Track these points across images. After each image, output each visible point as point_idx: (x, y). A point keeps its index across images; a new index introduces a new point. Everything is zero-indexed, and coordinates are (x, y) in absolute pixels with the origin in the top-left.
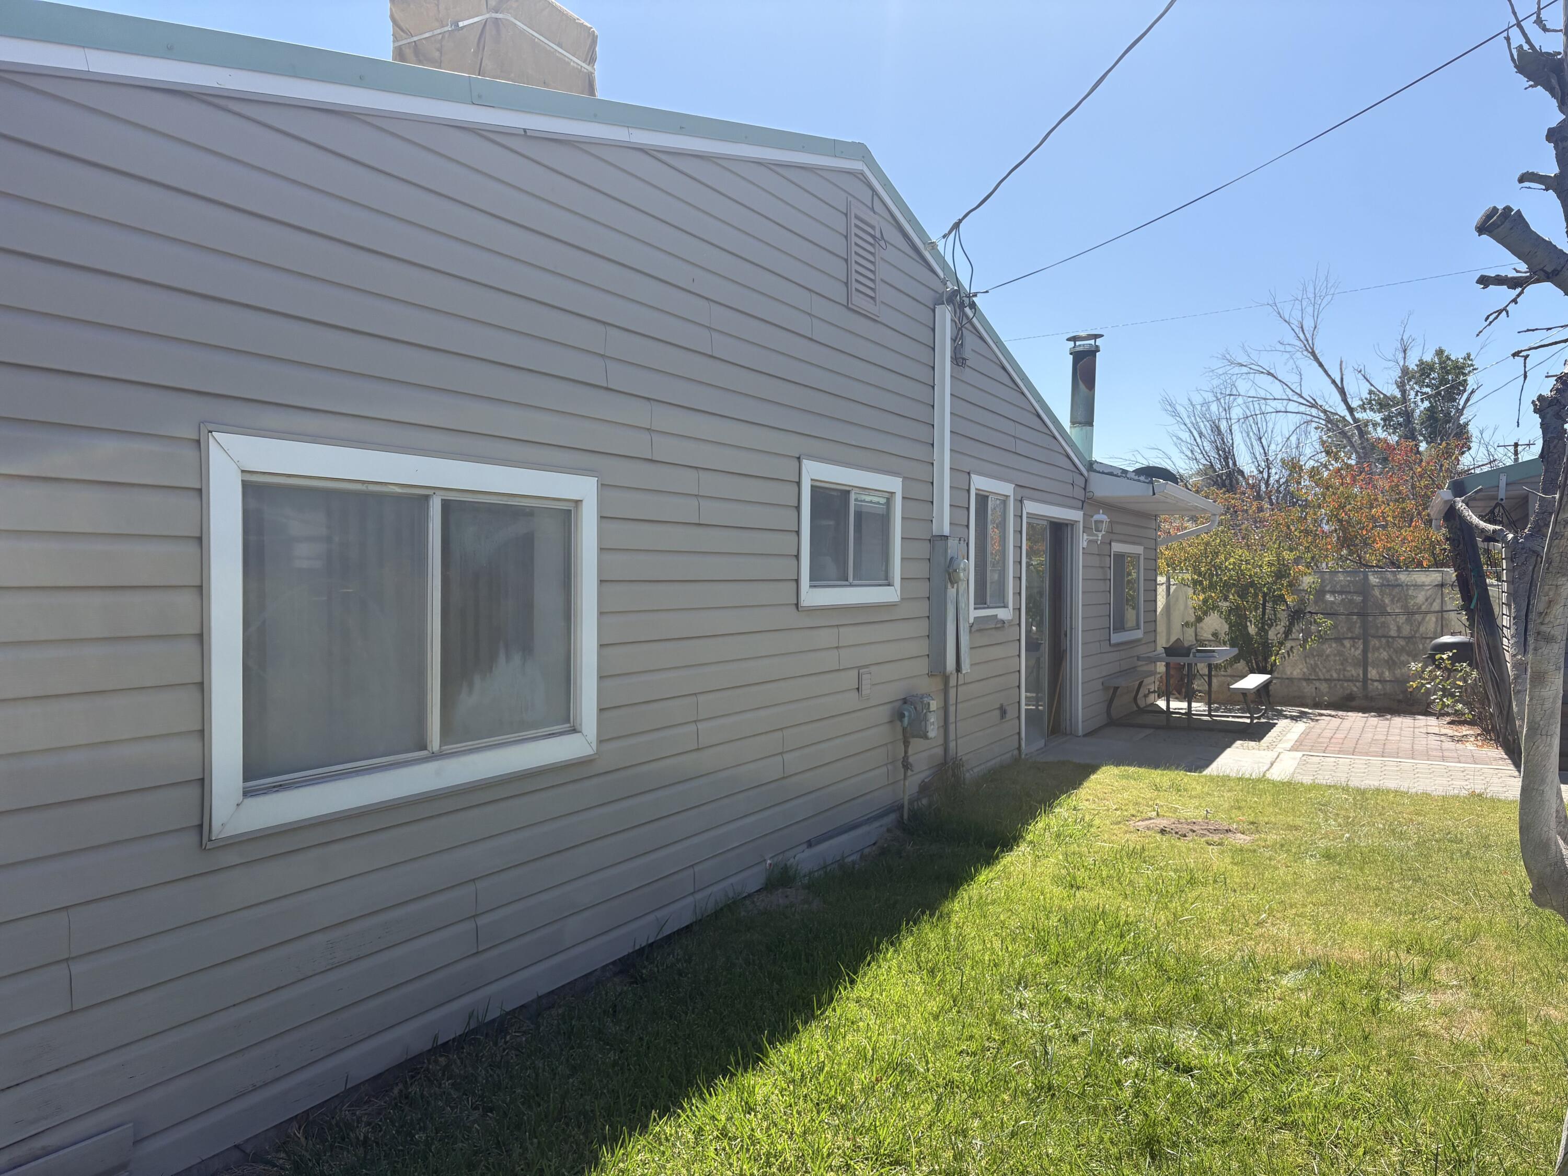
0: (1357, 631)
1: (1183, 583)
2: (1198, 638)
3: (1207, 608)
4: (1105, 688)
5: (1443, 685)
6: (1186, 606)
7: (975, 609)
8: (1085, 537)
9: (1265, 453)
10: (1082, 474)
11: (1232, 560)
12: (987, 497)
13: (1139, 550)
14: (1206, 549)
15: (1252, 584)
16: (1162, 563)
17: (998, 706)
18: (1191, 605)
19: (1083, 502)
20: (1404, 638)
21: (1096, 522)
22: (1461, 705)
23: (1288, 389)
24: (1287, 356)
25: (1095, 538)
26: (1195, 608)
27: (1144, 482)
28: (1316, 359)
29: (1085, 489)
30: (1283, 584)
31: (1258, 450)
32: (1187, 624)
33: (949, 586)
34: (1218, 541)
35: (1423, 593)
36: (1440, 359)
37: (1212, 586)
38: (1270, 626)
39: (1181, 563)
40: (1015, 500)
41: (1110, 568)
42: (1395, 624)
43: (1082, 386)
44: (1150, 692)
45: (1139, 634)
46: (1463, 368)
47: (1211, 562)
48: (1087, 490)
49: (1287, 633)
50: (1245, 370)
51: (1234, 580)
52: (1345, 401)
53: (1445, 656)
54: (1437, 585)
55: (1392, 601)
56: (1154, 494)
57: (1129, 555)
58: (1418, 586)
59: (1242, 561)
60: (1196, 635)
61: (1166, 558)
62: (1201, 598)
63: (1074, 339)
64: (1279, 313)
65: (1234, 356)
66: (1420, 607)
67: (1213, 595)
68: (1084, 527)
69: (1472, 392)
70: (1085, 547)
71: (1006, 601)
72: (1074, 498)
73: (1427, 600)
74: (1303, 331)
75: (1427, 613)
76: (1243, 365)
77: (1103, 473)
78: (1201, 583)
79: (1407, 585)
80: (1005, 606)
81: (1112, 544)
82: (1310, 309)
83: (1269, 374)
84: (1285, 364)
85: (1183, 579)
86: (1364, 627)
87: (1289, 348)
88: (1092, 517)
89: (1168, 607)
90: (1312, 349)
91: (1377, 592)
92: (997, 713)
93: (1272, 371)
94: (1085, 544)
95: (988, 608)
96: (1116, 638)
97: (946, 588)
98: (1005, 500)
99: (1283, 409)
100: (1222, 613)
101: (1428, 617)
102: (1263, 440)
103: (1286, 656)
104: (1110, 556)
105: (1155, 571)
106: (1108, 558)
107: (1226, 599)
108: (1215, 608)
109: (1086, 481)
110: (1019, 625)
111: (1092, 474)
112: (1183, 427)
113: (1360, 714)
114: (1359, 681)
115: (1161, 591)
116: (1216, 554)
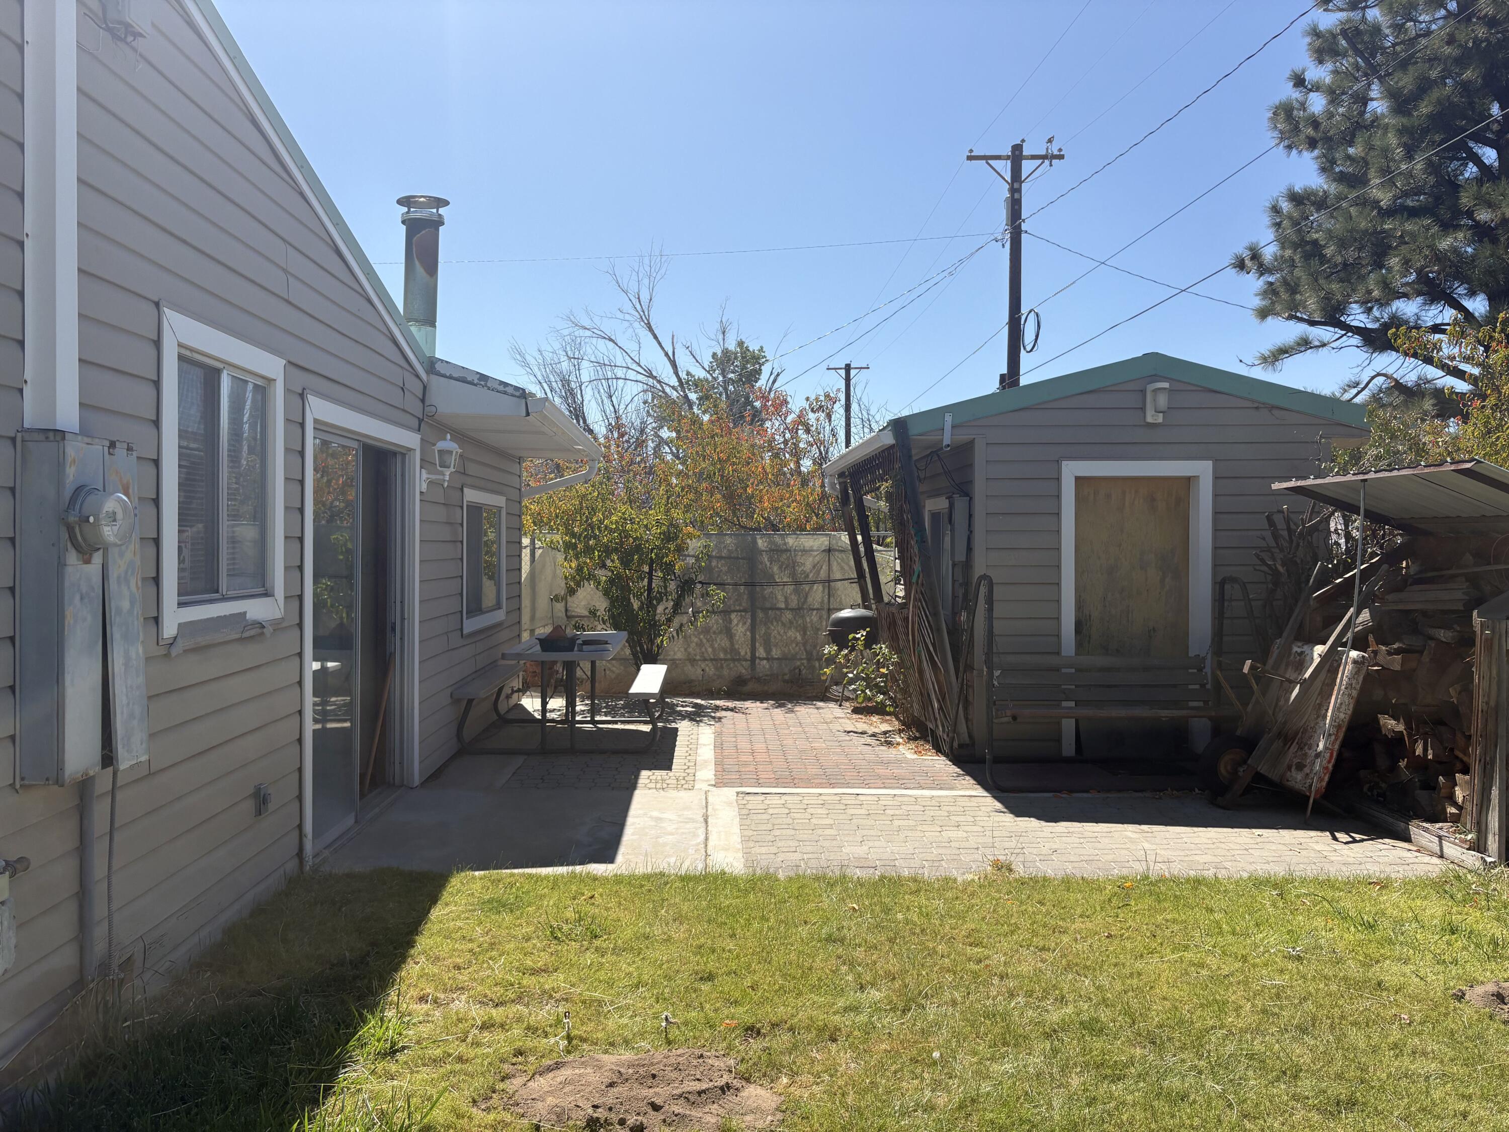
0: (745, 604)
1: (552, 546)
2: (569, 614)
3: (580, 578)
4: (455, 701)
5: (866, 674)
6: (554, 576)
7: (181, 604)
8: (425, 475)
9: (615, 412)
10: (417, 376)
11: (614, 518)
12: (218, 372)
13: (499, 501)
14: (581, 503)
15: (638, 549)
16: (527, 520)
17: (251, 790)
18: (561, 575)
19: (420, 421)
20: (792, 610)
21: (441, 452)
22: (882, 696)
23: (627, 357)
24: (626, 324)
25: (441, 477)
26: (566, 578)
27: (512, 395)
28: (650, 329)
29: (423, 401)
30: (670, 549)
31: (609, 409)
32: (556, 599)
33: (72, 557)
34: (596, 494)
35: (811, 559)
36: (741, 349)
37: (588, 550)
38: (660, 600)
39: (550, 520)
40: (288, 391)
41: (462, 525)
42: (783, 595)
43: (419, 269)
44: (513, 692)
45: (500, 615)
46: (759, 358)
47: (587, 520)
48: (427, 403)
49: (677, 606)
50: (588, 333)
51: (616, 543)
52: (676, 373)
53: (858, 636)
54: (824, 551)
55: (780, 567)
56: (528, 414)
57: (489, 508)
58: (805, 551)
59: (625, 519)
60: (566, 610)
61: (532, 515)
62: (573, 565)
63: (406, 201)
64: (618, 282)
65: (578, 318)
66: (807, 576)
67: (588, 561)
68: (421, 460)
69: (778, 375)
70: (424, 490)
71: (268, 585)
72: (404, 410)
73: (814, 567)
74: (640, 301)
75: (814, 582)
76: (586, 329)
77: (450, 377)
78: (574, 546)
79: (795, 550)
80: (268, 594)
81: (465, 489)
82: (646, 281)
83: (611, 340)
84: (624, 333)
85: (552, 542)
86: (752, 598)
87: (627, 317)
88: (434, 445)
89: (532, 574)
90: (648, 320)
91: (765, 558)
92: (249, 806)
93: (613, 337)
94: (424, 486)
95: (225, 599)
96: (470, 625)
97: (61, 564)
98: (263, 388)
99: (623, 376)
100: (599, 583)
101: (815, 586)
102: (614, 398)
103: (675, 635)
104: (462, 507)
105: (519, 530)
106: (458, 510)
107: (604, 566)
108: (591, 577)
109: (425, 388)
110: (300, 625)
111: (434, 378)
112: (533, 379)
113: (758, 704)
114: (746, 660)
115: (526, 554)
116: (594, 511)
